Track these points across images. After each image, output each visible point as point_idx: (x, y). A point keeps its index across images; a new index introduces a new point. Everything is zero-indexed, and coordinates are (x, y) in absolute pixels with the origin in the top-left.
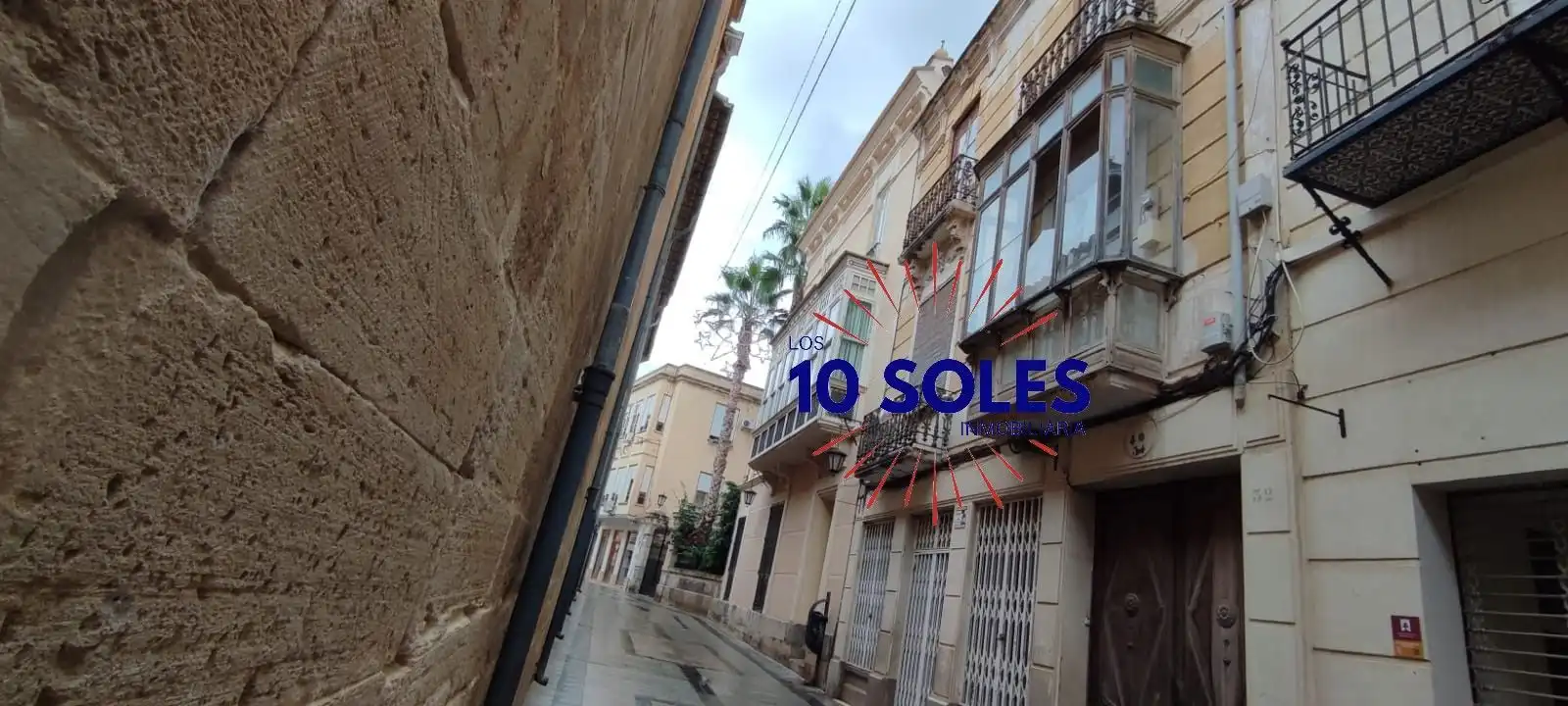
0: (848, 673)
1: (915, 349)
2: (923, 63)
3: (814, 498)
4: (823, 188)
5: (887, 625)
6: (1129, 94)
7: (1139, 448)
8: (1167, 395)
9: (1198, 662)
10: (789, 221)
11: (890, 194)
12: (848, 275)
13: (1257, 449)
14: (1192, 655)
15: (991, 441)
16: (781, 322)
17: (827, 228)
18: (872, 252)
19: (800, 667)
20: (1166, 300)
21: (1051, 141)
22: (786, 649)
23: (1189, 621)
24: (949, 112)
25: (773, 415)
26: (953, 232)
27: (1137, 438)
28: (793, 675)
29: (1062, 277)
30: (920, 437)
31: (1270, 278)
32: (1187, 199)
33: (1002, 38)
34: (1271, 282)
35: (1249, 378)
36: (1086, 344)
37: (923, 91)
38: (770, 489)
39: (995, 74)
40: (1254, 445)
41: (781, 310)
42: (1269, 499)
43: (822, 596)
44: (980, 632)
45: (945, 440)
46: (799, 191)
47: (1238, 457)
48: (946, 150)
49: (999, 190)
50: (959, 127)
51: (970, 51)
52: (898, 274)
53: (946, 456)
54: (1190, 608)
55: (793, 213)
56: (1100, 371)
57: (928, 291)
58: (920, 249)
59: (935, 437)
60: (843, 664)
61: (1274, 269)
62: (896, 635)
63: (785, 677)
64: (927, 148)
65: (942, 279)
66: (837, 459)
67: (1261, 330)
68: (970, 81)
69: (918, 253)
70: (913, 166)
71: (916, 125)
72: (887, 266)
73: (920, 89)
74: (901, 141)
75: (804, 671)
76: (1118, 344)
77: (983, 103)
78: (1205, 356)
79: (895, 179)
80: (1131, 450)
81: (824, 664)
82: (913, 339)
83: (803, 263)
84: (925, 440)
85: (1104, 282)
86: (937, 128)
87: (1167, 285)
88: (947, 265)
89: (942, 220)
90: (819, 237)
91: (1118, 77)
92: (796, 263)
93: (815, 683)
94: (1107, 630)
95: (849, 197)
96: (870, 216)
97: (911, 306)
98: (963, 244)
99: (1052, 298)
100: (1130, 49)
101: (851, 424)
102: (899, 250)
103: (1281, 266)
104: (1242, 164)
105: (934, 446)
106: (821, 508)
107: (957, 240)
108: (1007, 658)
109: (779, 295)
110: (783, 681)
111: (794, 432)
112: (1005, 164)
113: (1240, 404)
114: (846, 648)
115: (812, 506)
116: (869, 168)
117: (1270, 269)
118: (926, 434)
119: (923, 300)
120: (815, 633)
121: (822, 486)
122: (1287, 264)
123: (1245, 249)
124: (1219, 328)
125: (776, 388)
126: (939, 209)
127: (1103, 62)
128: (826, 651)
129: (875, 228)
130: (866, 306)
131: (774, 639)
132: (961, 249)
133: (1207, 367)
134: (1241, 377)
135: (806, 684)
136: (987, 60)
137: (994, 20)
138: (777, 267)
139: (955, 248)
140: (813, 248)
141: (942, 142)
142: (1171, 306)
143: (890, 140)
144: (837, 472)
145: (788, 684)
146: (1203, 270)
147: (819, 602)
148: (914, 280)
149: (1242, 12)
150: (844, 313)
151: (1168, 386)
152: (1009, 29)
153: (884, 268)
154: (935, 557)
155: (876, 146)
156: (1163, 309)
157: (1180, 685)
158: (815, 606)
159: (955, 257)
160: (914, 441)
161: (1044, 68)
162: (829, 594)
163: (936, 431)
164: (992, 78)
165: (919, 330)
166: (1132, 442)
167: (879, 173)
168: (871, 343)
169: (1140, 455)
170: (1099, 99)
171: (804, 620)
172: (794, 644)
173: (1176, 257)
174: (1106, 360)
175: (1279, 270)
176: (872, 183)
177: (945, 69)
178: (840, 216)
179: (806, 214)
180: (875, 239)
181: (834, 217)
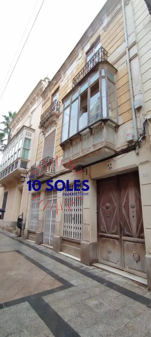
0: (29, 232)
1: (44, 149)
2: (43, 79)
3: (17, 189)
4: (15, 113)
5: (40, 218)
6: (106, 78)
7: (110, 167)
8: (117, 154)
9: (126, 217)
10: (6, 121)
11: (34, 113)
12: (24, 131)
13: (143, 164)
14: (124, 216)
15: (69, 169)
16: (4, 147)
17: (17, 122)
18: (30, 126)
19: (15, 232)
20: (115, 131)
21: (84, 91)
22: (11, 228)
23: (123, 208)
24: (51, 91)
25: (4, 169)
26: (54, 119)
27: (109, 165)
28: (13, 235)
29: (90, 124)
30: (48, 170)
31: (144, 123)
32: (119, 106)
33: (65, 73)
34: (144, 124)
35: (139, 147)
36: (97, 141)
37: (43, 86)
38: (4, 189)
39: (64, 81)
40: (142, 164)
41: (4, 144)
42: (147, 176)
43: (21, 214)
44: (67, 218)
45: (54, 171)
46: (9, 114)
47: (138, 167)
48: (50, 100)
49: (69, 105)
50: (53, 95)
51: (57, 75)
52: (38, 131)
53: (54, 175)
54: (123, 205)
55: (7, 119)
56: (103, 147)
57: (47, 135)
58: (44, 124)
59: (52, 170)
60: (28, 230)
61: (144, 121)
62: (43, 221)
63: (11, 236)
64: (45, 101)
65: (50, 132)
66: (23, 178)
67: (142, 135)
68: (56, 83)
69: (44, 125)
70: (41, 104)
71: (42, 94)
72: (35, 130)
73: (42, 86)
74: (37, 100)
75: (17, 233)
76: (107, 141)
77: (60, 88)
78: (127, 143)
79: (36, 109)
80: (108, 168)
81: (22, 231)
82: (43, 147)
83: (10, 131)
84: (49, 171)
85: (103, 124)
86: (48, 95)
87: (115, 127)
88: (52, 128)
89: (51, 116)
90: (15, 124)
91: (103, 74)
92: (8, 132)
93: (20, 236)
94: (101, 213)
95: (23, 114)
96: (29, 119)
97: (43, 139)
98: (56, 122)
99: (88, 129)
100: (106, 67)
101: (26, 170)
102: (39, 125)
103: (147, 120)
104: (134, 97)
105: (51, 172)
106: (19, 192)
107: (55, 121)
108: (75, 223)
109: (4, 140)
110: (11, 237)
111: (11, 173)
112: (71, 98)
113: (138, 154)
114: (28, 226)
115: (16, 192)
116: (28, 106)
117: (143, 121)
118: (49, 169)
119: (45, 137)
120: (20, 223)
121: (19, 186)
122: (148, 119)
123: (136, 117)
124: (131, 136)
125: (4, 162)
126: (50, 114)
127: (99, 69)
128: (23, 227)
129: (30, 121)
130: (30, 140)
131: (7, 226)
132: (56, 123)
133: (128, 146)
134: (138, 147)
135: (18, 237)
136: (61, 78)
137: (63, 67)
138: (3, 133)
139: (55, 123)
140: (13, 127)
141: (49, 99)
142: (117, 132)
143: (34, 99)
144: (23, 182)
145: (13, 238)
146: (124, 123)
147: (20, 216)
148: (43, 132)
149: (131, 62)
150: (23, 142)
151: (117, 151)
152: (67, 70)
153: (34, 130)
154: (52, 200)
155: (30, 101)
156: (115, 133)
157: (122, 223)
158: (19, 217)
159: (54, 126)
160: (46, 171)
161: (79, 76)
162: (23, 213)
163: (52, 169)
164: (62, 82)
165: (45, 145)
166: (108, 166)
167: (31, 107)
168: (31, 149)
169: (111, 169)
170: (99, 79)
171: (16, 220)
172: (13, 227)
173: (118, 120)
174: (104, 145)
175: (146, 121)
176: (29, 110)
177: (48, 82)
178: (21, 119)
179: (11, 120)
180: (31, 123)
181: (19, 119)
